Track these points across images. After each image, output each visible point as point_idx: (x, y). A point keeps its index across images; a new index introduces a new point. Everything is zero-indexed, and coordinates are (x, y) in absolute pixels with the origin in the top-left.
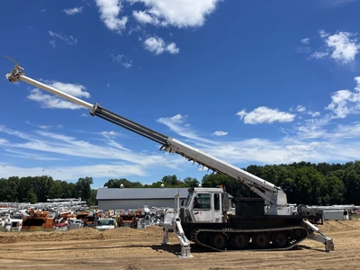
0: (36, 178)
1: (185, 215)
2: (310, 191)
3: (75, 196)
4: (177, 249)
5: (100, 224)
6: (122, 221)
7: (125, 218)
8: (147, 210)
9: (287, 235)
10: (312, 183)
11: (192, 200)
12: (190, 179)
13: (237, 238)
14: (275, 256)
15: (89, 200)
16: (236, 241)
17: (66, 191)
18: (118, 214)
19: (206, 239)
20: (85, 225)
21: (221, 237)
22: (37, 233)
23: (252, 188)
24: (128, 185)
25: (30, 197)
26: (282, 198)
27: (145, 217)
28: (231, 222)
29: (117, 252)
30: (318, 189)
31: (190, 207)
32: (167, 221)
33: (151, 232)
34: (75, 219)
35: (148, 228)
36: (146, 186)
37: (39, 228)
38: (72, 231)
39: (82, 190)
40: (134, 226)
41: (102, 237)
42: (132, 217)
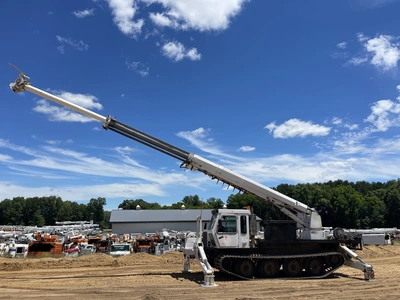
0: (43, 199)
1: (209, 239)
2: (347, 212)
3: (86, 218)
4: (199, 277)
5: (114, 249)
6: (139, 246)
7: (141, 242)
8: (166, 234)
9: (322, 261)
10: (350, 203)
12: (213, 199)
13: (266, 265)
14: (308, 285)
15: (102, 223)
16: (265, 268)
17: (76, 213)
18: (134, 239)
19: (231, 267)
20: (98, 250)
21: (248, 264)
22: (45, 259)
23: (283, 210)
24: (145, 206)
25: (37, 219)
26: (316, 221)
27: (164, 241)
28: (260, 247)
29: (133, 280)
30: (357, 210)
31: (214, 231)
32: (188, 246)
33: (170, 258)
34: (86, 244)
35: (167, 253)
36: (165, 208)
37: (46, 253)
38: (83, 257)
39: (94, 212)
40: (152, 251)
41: (117, 263)
42: (149, 241)
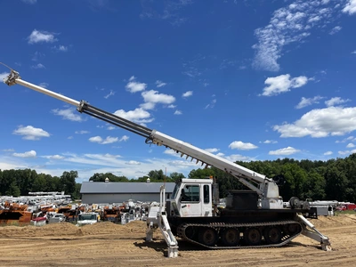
0: (19, 171)
1: (172, 209)
2: (293, 187)
3: (58, 190)
4: (162, 246)
5: (82, 218)
6: (106, 216)
7: (109, 212)
8: (132, 204)
9: (278, 230)
10: (296, 180)
11: (180, 193)
12: (176, 174)
13: (228, 234)
15: (73, 194)
16: (227, 236)
17: (49, 185)
18: (102, 207)
19: (194, 236)
20: (67, 220)
21: (211, 233)
24: (113, 178)
25: (13, 190)
26: (273, 191)
27: (129, 211)
28: (221, 216)
30: (301, 185)
31: (177, 200)
32: (153, 214)
33: (134, 227)
34: (55, 213)
35: (132, 223)
36: (133, 181)
37: (15, 221)
38: (48, 226)
39: (67, 184)
40: (118, 221)
41: (81, 233)
42: (116, 211)
